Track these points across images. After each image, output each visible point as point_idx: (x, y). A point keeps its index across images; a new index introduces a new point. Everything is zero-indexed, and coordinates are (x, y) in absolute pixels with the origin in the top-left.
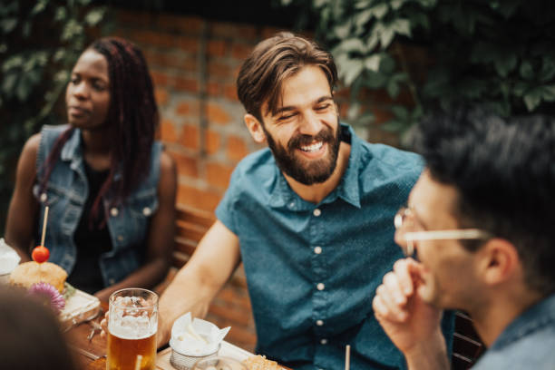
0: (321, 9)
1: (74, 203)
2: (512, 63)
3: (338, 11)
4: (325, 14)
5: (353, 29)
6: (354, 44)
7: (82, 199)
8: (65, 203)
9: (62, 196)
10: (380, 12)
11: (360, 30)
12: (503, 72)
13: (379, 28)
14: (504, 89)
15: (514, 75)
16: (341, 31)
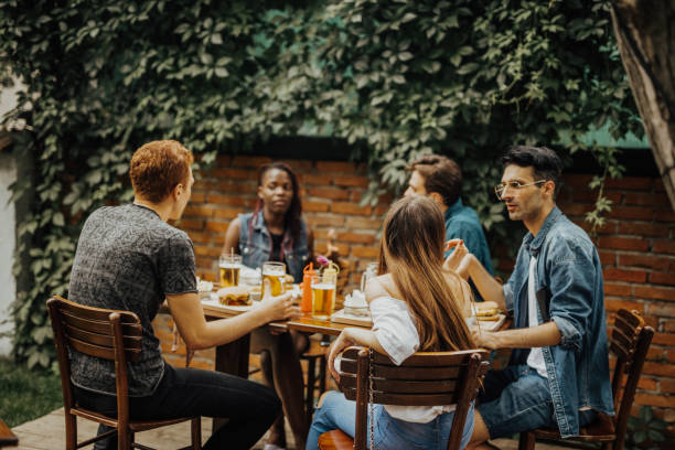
0: (374, 145)
1: (265, 252)
2: (486, 169)
3: (386, 145)
4: (378, 147)
5: (396, 155)
6: (400, 162)
7: (269, 249)
8: (260, 251)
9: (257, 248)
10: (414, 144)
11: (401, 155)
12: (482, 175)
13: (413, 153)
14: (484, 184)
15: (488, 175)
16: (389, 156)
